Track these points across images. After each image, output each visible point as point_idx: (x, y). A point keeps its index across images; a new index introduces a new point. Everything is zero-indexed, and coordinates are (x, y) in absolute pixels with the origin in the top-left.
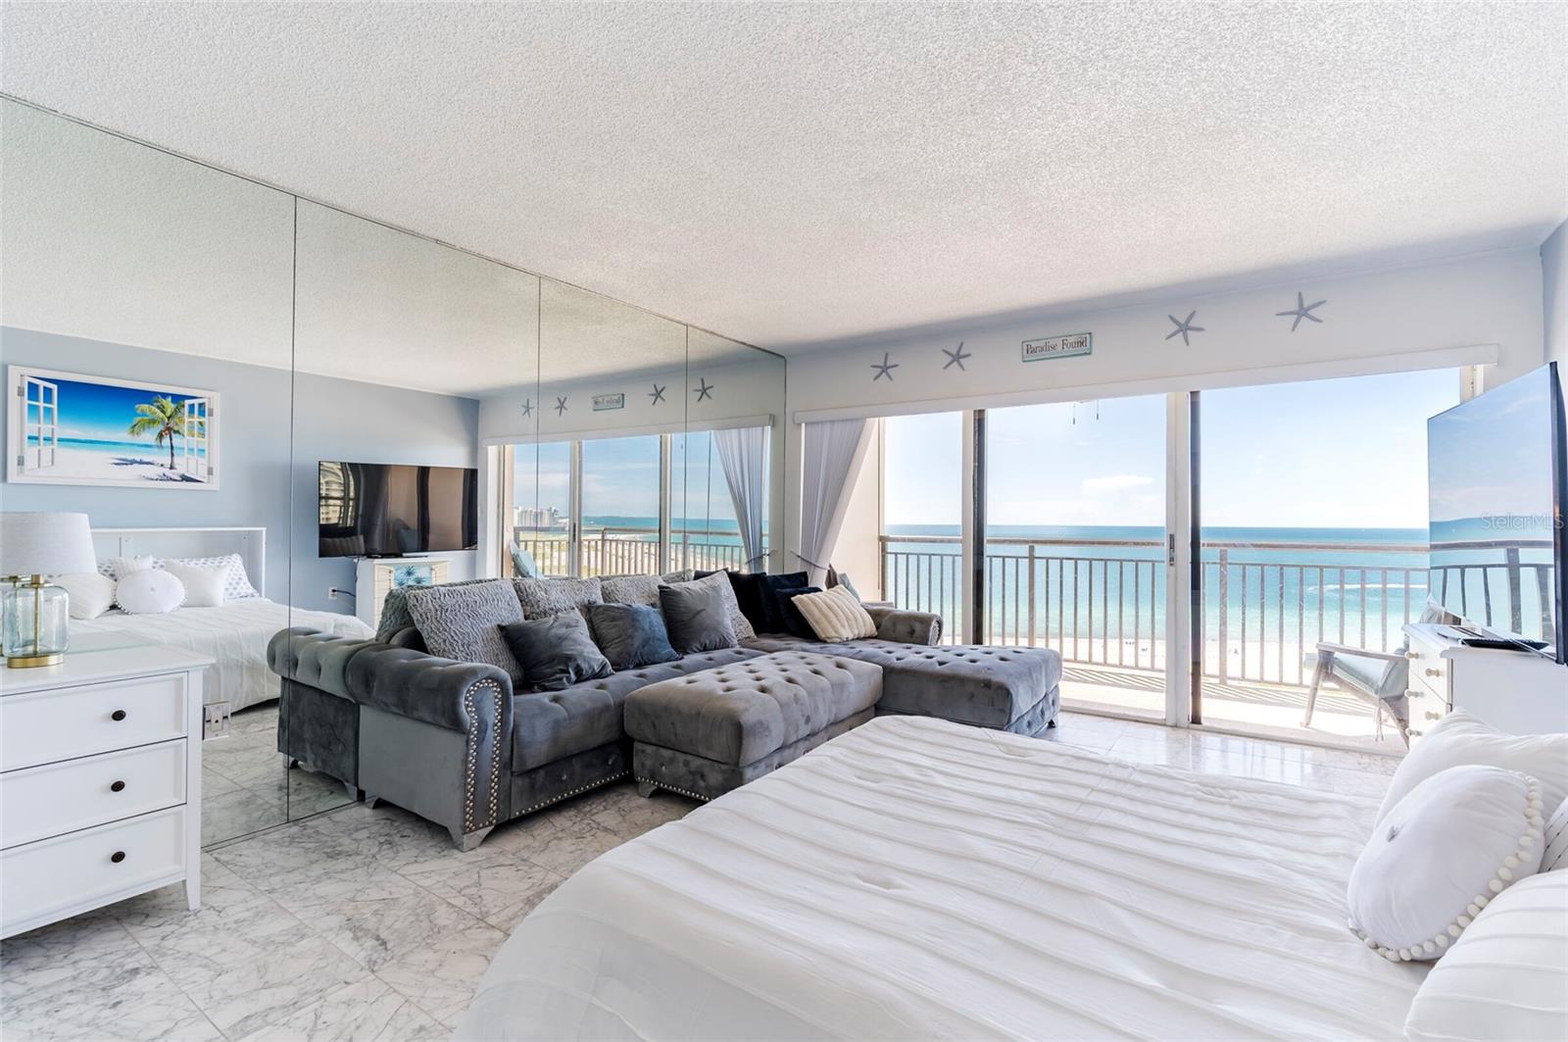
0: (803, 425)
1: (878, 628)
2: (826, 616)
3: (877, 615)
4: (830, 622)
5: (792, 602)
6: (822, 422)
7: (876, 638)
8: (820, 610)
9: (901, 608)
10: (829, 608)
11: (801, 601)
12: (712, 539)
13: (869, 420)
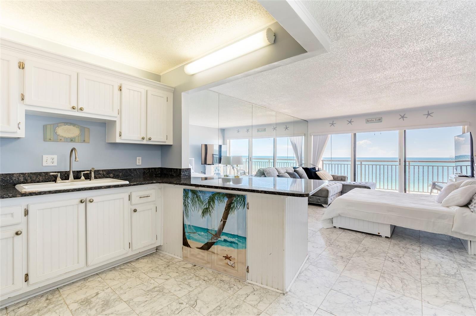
0: (312, 136)
1: (334, 178)
2: (324, 176)
3: (333, 176)
4: (325, 177)
5: (316, 173)
6: (317, 135)
7: (333, 180)
8: (322, 175)
9: (339, 175)
10: (325, 174)
11: (318, 173)
12: (289, 161)
13: (329, 135)
